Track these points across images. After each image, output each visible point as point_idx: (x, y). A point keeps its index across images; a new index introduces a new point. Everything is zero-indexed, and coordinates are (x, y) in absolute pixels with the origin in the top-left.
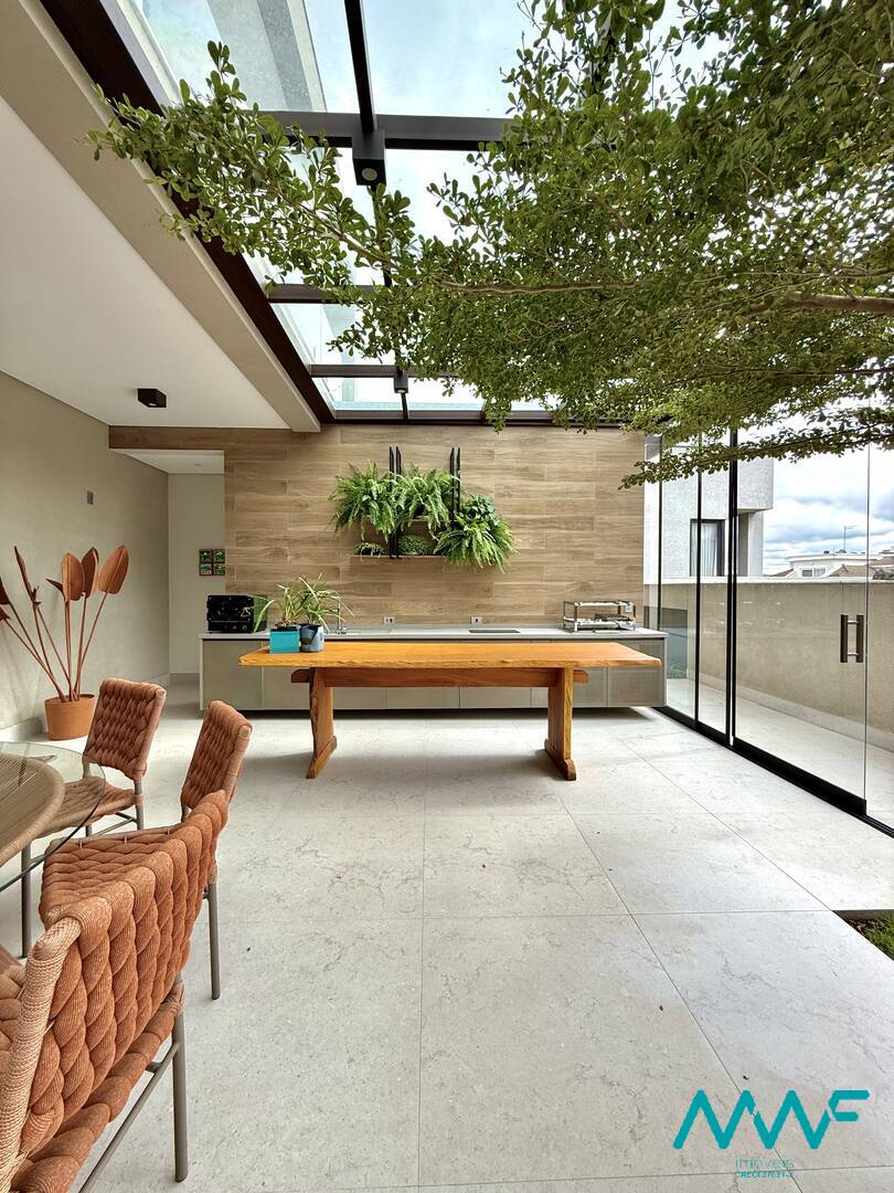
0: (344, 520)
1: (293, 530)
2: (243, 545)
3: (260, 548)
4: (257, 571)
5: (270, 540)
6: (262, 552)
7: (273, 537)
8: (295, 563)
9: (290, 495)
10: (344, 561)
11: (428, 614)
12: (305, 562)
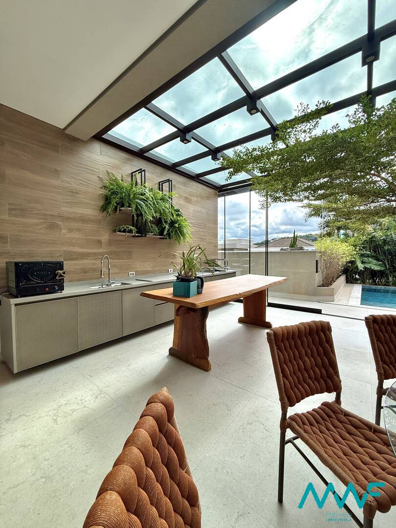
0: (104, 208)
1: (66, 210)
2: (16, 216)
3: (35, 221)
4: (33, 241)
5: (45, 215)
6: (37, 224)
7: (48, 213)
8: (68, 236)
9: (62, 181)
10: (105, 237)
11: (150, 269)
12: (76, 235)
